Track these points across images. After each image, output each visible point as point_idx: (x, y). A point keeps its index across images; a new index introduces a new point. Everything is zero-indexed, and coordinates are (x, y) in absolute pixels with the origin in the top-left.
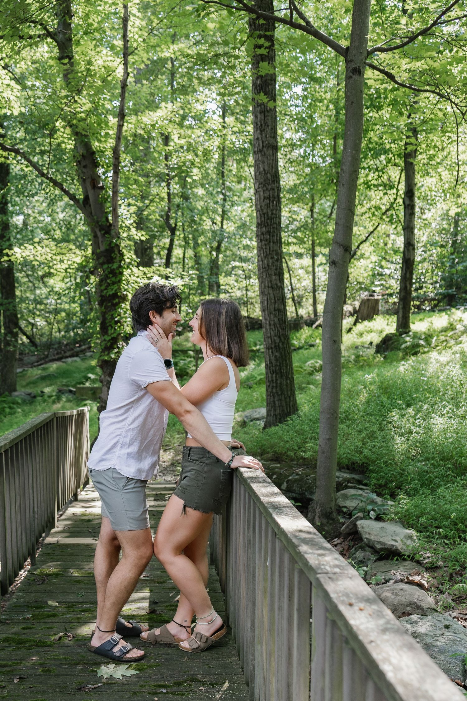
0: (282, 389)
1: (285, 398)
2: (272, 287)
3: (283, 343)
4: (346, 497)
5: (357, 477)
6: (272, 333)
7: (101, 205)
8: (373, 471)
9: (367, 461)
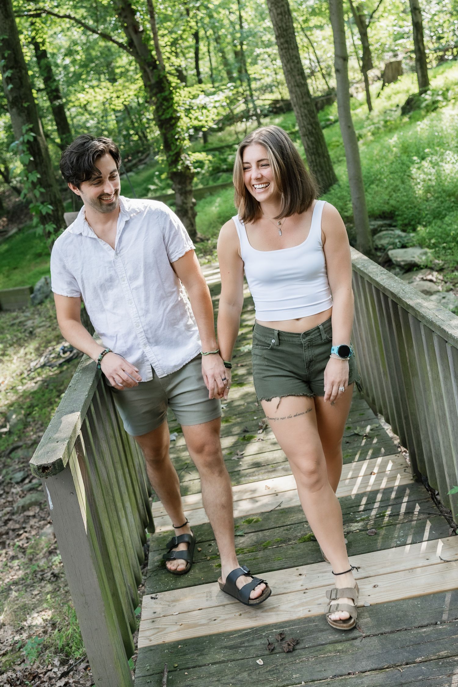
0: (321, 167)
1: (326, 173)
2: (298, 86)
3: (315, 129)
4: (380, 238)
5: (387, 222)
6: (305, 123)
7: (144, 46)
8: (398, 215)
9: (392, 209)
